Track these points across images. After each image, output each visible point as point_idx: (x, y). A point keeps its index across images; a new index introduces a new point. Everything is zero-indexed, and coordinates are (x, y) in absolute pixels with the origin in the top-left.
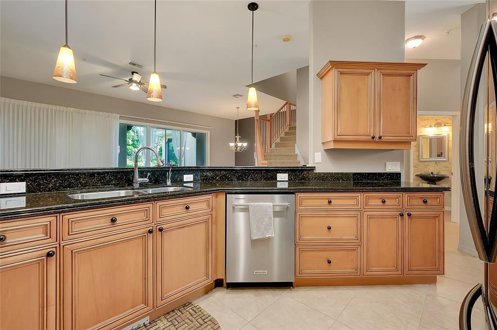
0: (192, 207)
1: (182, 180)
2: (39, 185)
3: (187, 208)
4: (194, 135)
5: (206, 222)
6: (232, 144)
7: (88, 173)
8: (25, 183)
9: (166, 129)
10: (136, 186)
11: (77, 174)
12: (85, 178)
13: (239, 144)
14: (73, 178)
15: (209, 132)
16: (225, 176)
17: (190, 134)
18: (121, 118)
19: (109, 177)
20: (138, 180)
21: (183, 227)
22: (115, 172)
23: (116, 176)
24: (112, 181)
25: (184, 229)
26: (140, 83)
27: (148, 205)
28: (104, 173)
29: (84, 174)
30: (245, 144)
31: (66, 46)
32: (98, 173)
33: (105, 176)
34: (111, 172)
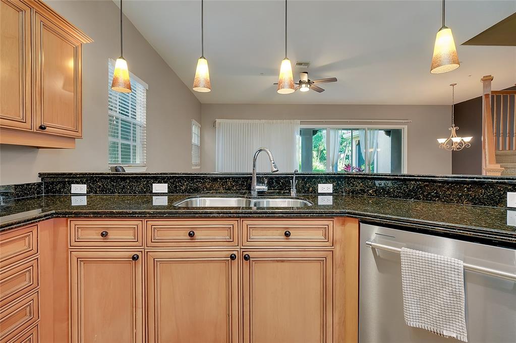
0: (294, 235)
1: (315, 191)
2: (176, 187)
3: (287, 235)
4: (388, 132)
5: (323, 261)
6: (442, 141)
7: (212, 178)
8: (167, 184)
9: (352, 130)
10: (255, 194)
11: (203, 178)
12: (209, 182)
13: (457, 140)
14: (199, 182)
15: (406, 127)
16: (383, 189)
17: (383, 132)
18: (302, 123)
19: (231, 182)
20: (258, 187)
21: (282, 261)
22: (237, 178)
23: (237, 182)
24: (233, 187)
25: (283, 263)
26: (309, 82)
27: (232, 222)
28: (226, 178)
29: (209, 178)
30: (468, 139)
31: (202, 57)
32: (221, 178)
33: (227, 182)
34: (233, 178)
